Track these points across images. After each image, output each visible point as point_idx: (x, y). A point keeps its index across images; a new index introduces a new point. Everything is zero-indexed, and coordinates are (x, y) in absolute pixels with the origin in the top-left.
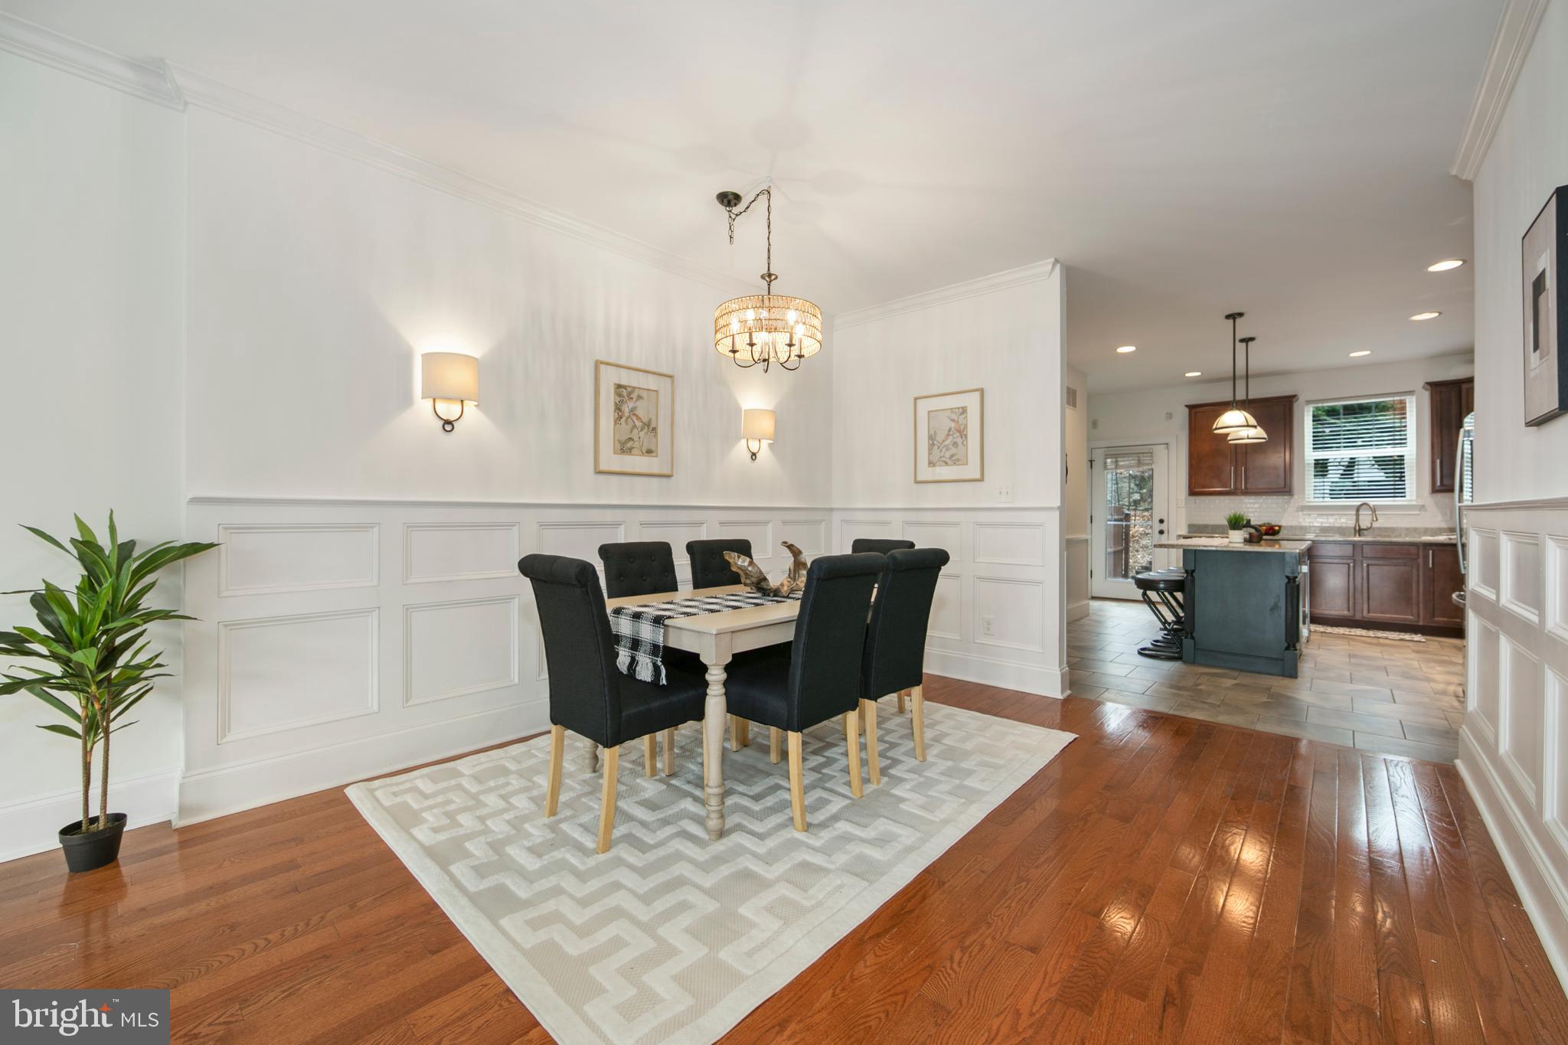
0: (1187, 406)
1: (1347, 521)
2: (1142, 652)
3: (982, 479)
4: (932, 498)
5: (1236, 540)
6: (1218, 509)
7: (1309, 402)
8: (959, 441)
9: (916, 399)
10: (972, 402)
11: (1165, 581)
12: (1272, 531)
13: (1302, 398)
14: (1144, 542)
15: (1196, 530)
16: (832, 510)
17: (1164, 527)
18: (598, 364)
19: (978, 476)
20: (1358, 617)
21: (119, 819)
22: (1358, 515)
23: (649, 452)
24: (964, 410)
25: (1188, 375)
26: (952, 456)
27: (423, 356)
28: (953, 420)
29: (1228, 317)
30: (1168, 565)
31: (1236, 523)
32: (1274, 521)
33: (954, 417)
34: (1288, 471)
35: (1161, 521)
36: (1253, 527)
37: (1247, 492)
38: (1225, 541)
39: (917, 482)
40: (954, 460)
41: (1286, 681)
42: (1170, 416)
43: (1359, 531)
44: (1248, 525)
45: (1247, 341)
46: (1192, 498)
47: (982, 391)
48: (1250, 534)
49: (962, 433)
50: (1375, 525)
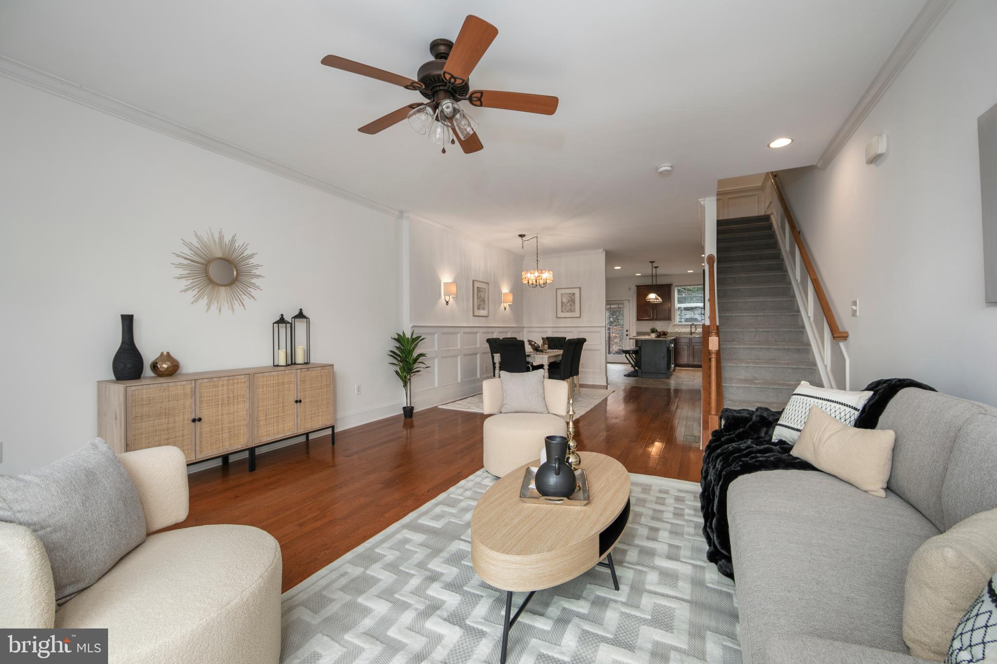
0: (636, 286)
1: (688, 330)
2: (625, 376)
3: (580, 317)
4: (562, 323)
5: (653, 336)
6: (647, 326)
7: (676, 286)
8: (572, 304)
9: (557, 289)
10: (577, 291)
11: (632, 351)
12: (665, 334)
13: (674, 285)
14: (615, 341)
15: (639, 334)
16: (524, 327)
17: (628, 333)
18: (473, 281)
19: (579, 316)
20: (691, 363)
21: (412, 408)
22: (691, 328)
23: (484, 308)
24: (574, 294)
25: (637, 275)
26: (570, 309)
27: (444, 283)
28: (570, 297)
29: (650, 262)
30: (630, 346)
31: (653, 331)
32: (665, 330)
33: (570, 296)
34: (670, 310)
35: (627, 331)
36: (658, 332)
37: (656, 319)
38: (650, 337)
39: (557, 318)
40: (571, 311)
41: (668, 380)
42: (630, 289)
43: (691, 333)
44: (657, 331)
45: (656, 267)
46: (638, 322)
47: (580, 288)
48: (657, 335)
49: (573, 301)
50: (696, 331)
